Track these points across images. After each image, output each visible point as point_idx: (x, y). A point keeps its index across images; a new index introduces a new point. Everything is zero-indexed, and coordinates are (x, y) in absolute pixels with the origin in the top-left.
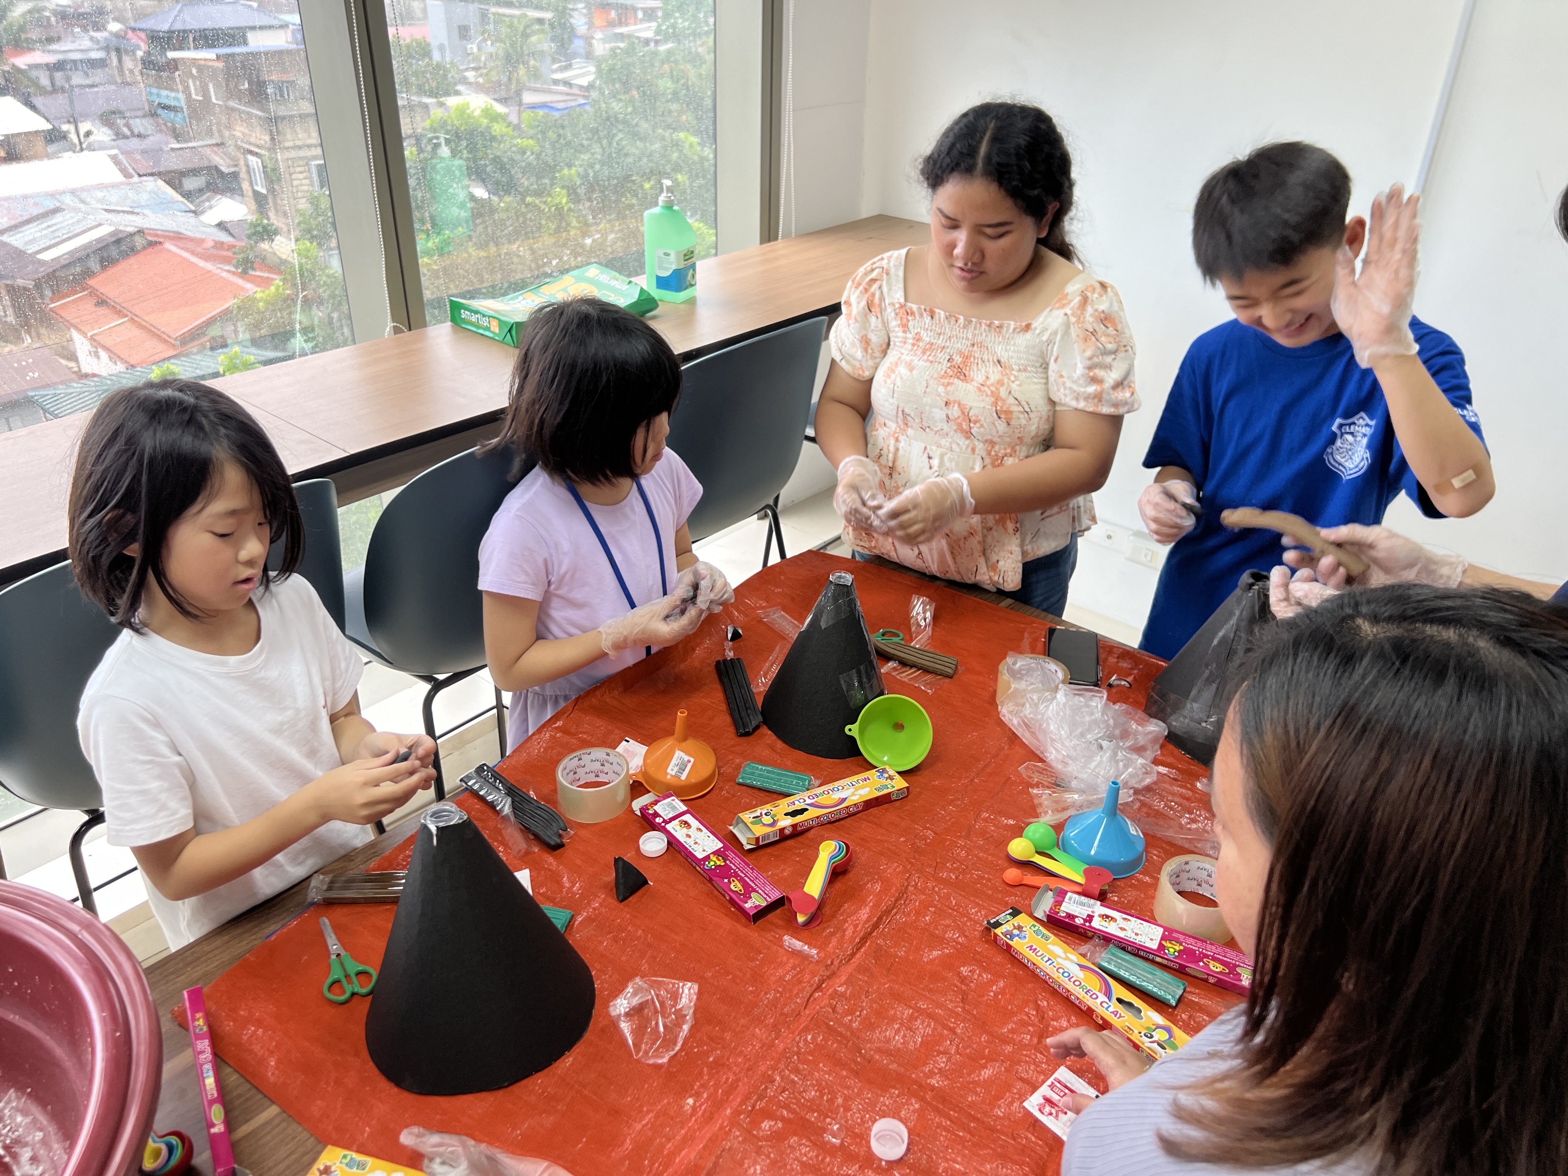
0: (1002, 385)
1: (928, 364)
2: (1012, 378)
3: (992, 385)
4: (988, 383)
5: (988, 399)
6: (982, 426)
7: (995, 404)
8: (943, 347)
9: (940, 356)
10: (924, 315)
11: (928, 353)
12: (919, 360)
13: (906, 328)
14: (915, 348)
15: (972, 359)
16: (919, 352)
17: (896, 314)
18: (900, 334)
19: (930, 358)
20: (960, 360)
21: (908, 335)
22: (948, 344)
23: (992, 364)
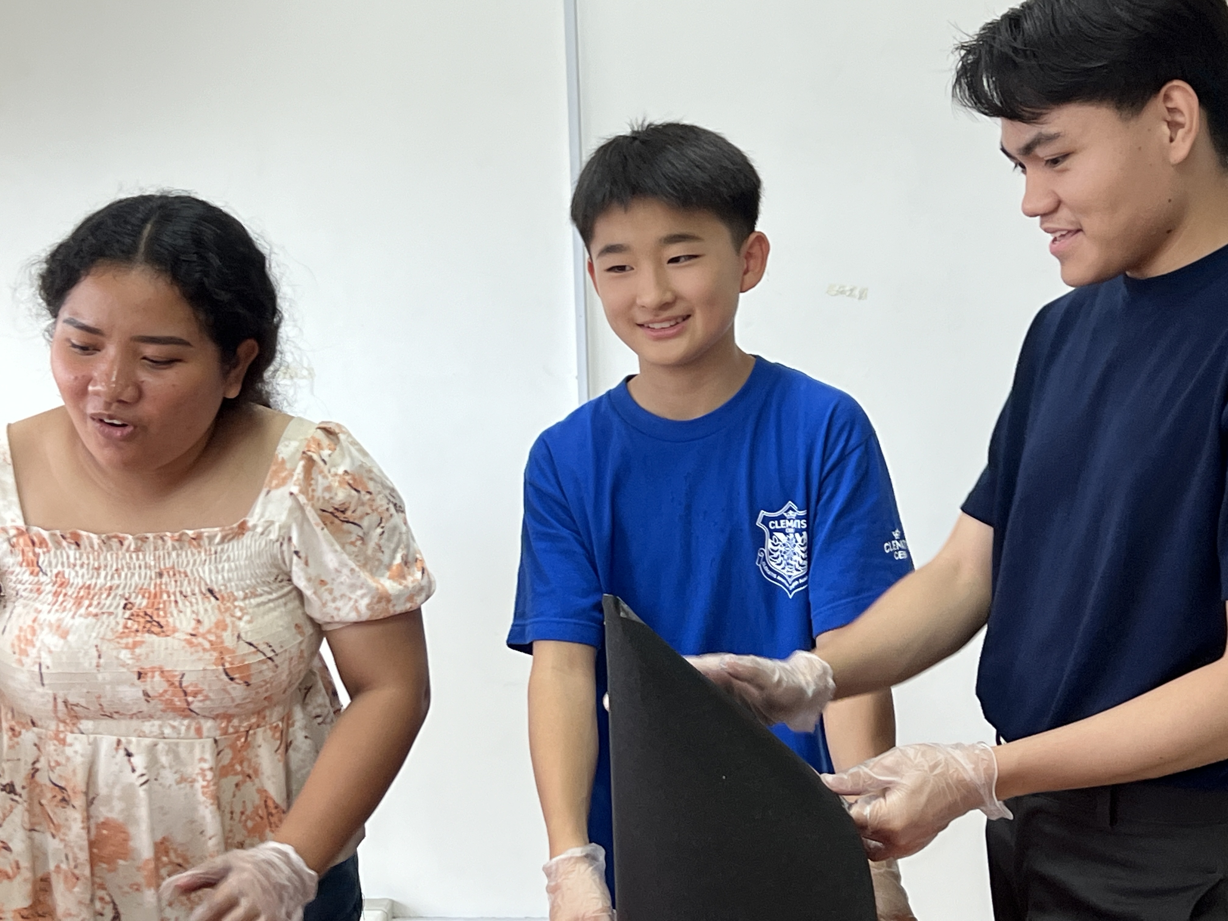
0: (225, 629)
1: (91, 620)
2: (238, 614)
3: (209, 632)
4: (202, 630)
5: (207, 656)
6: (207, 698)
7: (221, 660)
8: (111, 588)
9: (108, 602)
10: (64, 543)
11: (86, 603)
12: (73, 617)
13: (35, 567)
14: (61, 598)
15: (165, 596)
16: (69, 604)
17: (13, 546)
18: (26, 577)
19: (92, 610)
20: (145, 602)
21: (42, 578)
22: (116, 582)
23: (199, 597)
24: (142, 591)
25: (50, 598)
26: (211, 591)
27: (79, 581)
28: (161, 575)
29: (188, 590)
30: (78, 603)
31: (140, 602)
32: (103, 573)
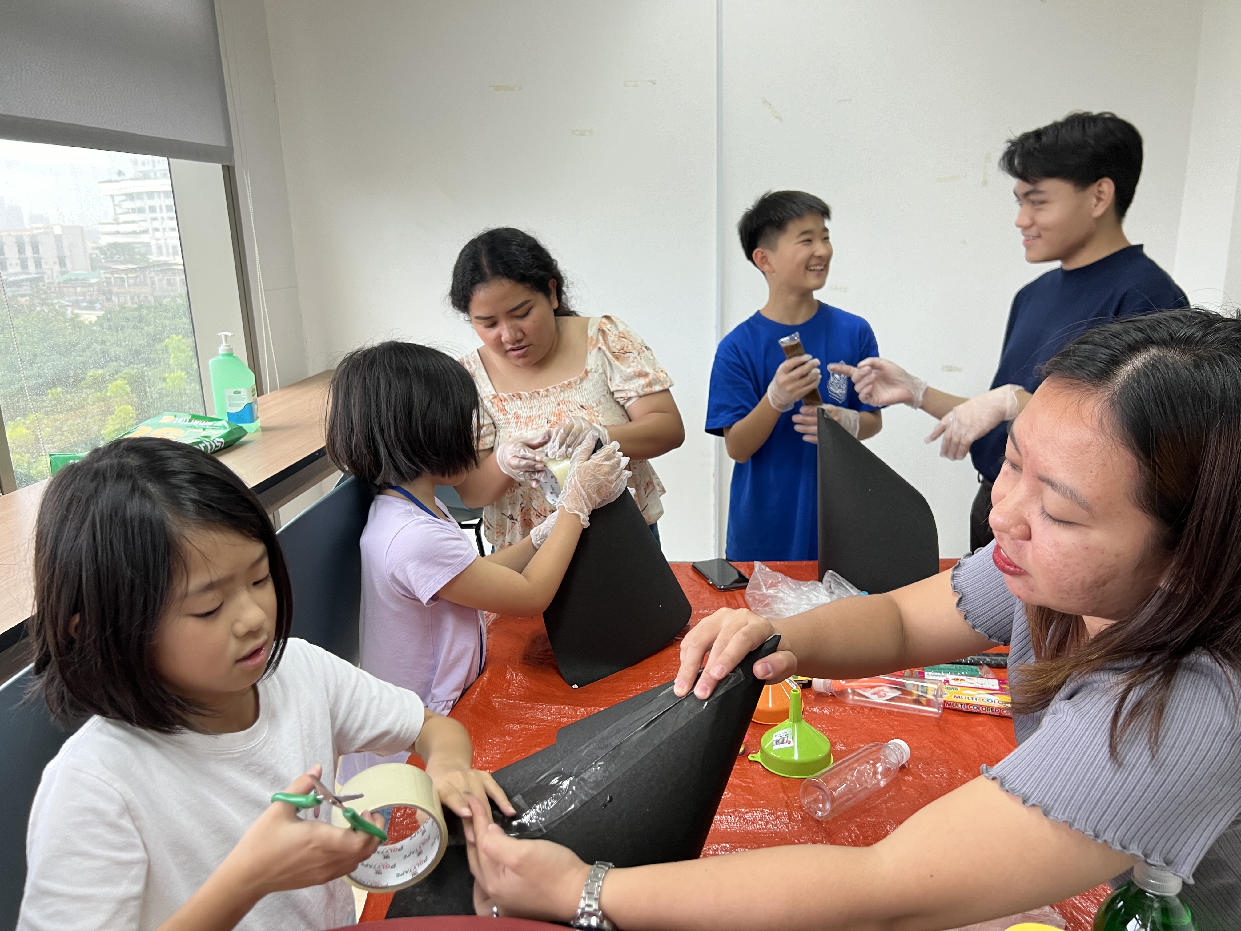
8: (539, 415)
9: (540, 422)
10: (515, 399)
11: (531, 424)
12: (526, 431)
13: (504, 411)
14: (519, 424)
15: (563, 414)
16: (523, 426)
17: (493, 403)
18: (502, 417)
19: (534, 426)
20: (555, 418)
21: (510, 416)
22: (541, 412)
23: (578, 411)
24: (553, 413)
25: (514, 425)
26: (582, 407)
27: (525, 415)
28: (559, 404)
29: (572, 408)
30: (527, 424)
31: (553, 419)
32: (534, 409)
